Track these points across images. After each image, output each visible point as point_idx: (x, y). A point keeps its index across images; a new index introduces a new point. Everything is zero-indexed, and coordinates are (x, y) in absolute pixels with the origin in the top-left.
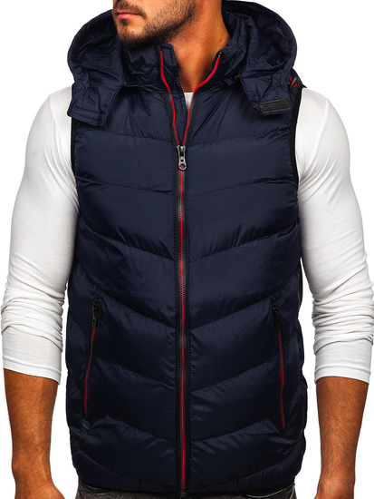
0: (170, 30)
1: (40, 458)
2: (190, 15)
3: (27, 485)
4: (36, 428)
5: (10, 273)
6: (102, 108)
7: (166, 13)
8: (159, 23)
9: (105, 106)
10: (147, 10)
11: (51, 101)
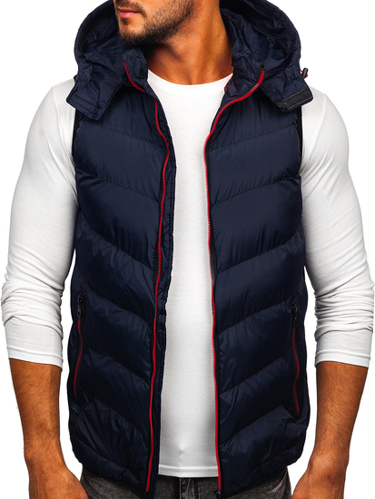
0: (170, 28)
1: (54, 443)
2: (188, 13)
3: (43, 472)
4: (48, 413)
5: (9, 262)
6: (101, 104)
7: (164, 11)
8: (158, 21)
9: (104, 101)
10: (146, 8)
11: (55, 92)
